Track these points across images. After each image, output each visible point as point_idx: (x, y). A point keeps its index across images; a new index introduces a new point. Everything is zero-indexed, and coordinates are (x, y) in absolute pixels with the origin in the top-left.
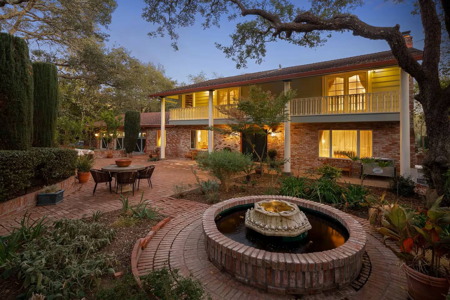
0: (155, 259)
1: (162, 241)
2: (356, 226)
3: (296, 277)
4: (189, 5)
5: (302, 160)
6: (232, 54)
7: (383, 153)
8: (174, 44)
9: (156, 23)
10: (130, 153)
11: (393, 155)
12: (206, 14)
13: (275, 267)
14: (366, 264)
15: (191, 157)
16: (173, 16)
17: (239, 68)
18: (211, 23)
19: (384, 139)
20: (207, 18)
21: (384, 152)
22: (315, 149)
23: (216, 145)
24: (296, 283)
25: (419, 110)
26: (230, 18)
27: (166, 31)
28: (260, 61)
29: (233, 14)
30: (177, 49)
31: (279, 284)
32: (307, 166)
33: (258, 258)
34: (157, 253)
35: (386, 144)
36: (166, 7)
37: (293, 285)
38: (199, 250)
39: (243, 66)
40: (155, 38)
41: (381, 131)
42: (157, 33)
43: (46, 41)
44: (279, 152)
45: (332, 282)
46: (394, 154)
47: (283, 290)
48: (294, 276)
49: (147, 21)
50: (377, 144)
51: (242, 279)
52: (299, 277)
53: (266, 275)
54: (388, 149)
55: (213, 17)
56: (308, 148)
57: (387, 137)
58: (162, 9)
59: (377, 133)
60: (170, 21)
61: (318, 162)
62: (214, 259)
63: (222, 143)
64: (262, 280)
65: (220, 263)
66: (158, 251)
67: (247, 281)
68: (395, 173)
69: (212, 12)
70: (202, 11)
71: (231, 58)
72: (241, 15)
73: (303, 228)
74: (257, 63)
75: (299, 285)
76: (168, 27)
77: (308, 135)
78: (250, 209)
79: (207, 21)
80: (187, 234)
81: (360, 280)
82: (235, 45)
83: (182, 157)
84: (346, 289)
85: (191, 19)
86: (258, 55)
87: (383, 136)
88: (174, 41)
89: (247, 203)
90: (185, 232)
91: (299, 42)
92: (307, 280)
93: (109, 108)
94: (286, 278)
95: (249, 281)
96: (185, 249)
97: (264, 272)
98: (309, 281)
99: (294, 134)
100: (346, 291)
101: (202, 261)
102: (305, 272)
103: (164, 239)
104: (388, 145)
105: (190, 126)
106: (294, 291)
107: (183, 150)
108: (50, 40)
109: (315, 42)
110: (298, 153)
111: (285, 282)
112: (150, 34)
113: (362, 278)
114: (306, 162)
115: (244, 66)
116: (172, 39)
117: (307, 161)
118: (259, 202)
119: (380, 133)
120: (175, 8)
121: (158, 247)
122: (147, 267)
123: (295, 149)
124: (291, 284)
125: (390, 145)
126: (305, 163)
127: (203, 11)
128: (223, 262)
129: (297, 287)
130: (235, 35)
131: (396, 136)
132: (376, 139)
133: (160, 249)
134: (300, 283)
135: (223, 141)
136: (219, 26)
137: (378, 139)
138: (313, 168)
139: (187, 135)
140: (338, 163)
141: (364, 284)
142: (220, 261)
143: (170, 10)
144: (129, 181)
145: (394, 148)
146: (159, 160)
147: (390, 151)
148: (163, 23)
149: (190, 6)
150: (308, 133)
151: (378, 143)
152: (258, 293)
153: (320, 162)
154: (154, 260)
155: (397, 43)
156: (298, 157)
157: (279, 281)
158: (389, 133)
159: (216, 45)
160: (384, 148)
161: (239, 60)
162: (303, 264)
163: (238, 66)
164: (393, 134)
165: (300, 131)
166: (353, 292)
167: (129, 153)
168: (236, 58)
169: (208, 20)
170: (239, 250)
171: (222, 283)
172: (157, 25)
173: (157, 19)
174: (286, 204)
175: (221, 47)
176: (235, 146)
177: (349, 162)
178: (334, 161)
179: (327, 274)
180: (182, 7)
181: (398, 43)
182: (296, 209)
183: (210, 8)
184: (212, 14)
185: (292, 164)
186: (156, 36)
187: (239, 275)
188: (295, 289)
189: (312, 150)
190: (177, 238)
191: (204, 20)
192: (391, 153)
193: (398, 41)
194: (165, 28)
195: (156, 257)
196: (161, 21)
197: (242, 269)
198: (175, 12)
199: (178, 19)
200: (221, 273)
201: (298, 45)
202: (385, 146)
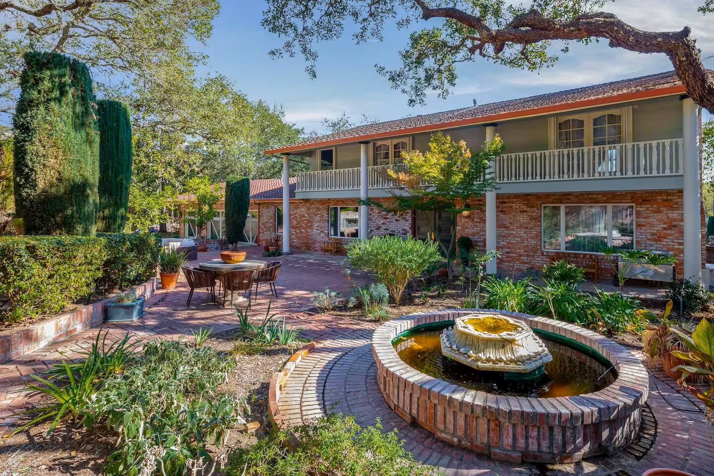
0: (303, 404)
1: (309, 378)
2: (626, 357)
3: (539, 434)
4: (334, 6)
5: (515, 255)
6: (403, 82)
7: (652, 243)
8: (310, 67)
9: (282, 35)
10: (234, 244)
11: (669, 245)
12: (360, 19)
13: (504, 418)
14: (646, 418)
15: (331, 250)
16: (309, 23)
17: (413, 105)
18: (368, 33)
19: (655, 220)
20: (363, 25)
21: (655, 240)
22: (536, 236)
23: (372, 231)
24: (539, 445)
25: (710, 172)
26: (400, 24)
27: (297, 48)
28: (444, 94)
29: (405, 18)
30: (315, 76)
31: (510, 446)
32: (521, 265)
33: (475, 403)
34: (304, 396)
35: (658, 229)
36: (298, 8)
37: (533, 447)
38: (369, 392)
39: (418, 102)
40: (280, 57)
41: (649, 206)
42: (283, 51)
43: (104, 68)
44: (475, 241)
45: (597, 445)
46: (671, 243)
47: (518, 456)
48: (536, 434)
49: (270, 31)
50: (643, 228)
51: (448, 437)
52: (543, 435)
53: (489, 430)
54: (662, 235)
55: (373, 23)
56: (524, 235)
57: (659, 216)
58: (292, 13)
59: (642, 209)
60: (305, 32)
61: (543, 257)
62: (398, 406)
63: (381, 227)
64: (482, 439)
65: (408, 412)
66: (305, 393)
67: (456, 440)
68: (674, 275)
69: (371, 15)
70: (355, 14)
71: (400, 90)
72: (419, 20)
73: (540, 359)
74: (441, 96)
75: (544, 449)
76: (300, 41)
77: (524, 213)
78: (448, 329)
79: (362, 30)
80: (346, 367)
81: (641, 444)
82: (407, 68)
83: (317, 251)
84: (619, 457)
85: (337, 27)
86: (442, 83)
87: (652, 215)
88: (309, 63)
89: (438, 321)
90: (342, 364)
91: (511, 62)
92: (557, 440)
93: (198, 173)
94: (523, 435)
95: (460, 441)
96: (347, 391)
97: (486, 426)
98: (560, 442)
99: (501, 211)
100: (621, 460)
101: (377, 409)
102: (553, 427)
103: (311, 375)
104: (660, 229)
105: (329, 199)
106: (535, 457)
107: (319, 238)
108: (110, 67)
109: (538, 60)
110: (507, 243)
111: (521, 443)
112: (273, 53)
113: (643, 440)
114: (522, 258)
115: (422, 101)
116: (307, 60)
117: (522, 256)
118: (463, 318)
119: (647, 209)
120: (313, 11)
121: (304, 387)
122: (292, 417)
123: (504, 236)
124: (530, 445)
125: (664, 229)
126: (520, 259)
127: (357, 14)
128: (414, 411)
129: (539, 451)
130: (407, 52)
131: (675, 215)
132: (641, 220)
133: (307, 390)
134: (545, 444)
135: (383, 224)
136: (381, 39)
137: (644, 220)
138: (532, 268)
139: (324, 216)
140: (575, 259)
141: (648, 450)
142: (409, 409)
143: (305, 13)
144: (244, 286)
145: (670, 235)
146: (280, 254)
147: (665, 240)
148: (293, 35)
149: (337, 7)
150: (525, 209)
151: (644, 226)
152: (476, 460)
153: (545, 257)
154: (301, 406)
155: (684, 59)
156: (508, 250)
157: (510, 441)
158: (663, 209)
159: (376, 68)
160: (654, 234)
161: (413, 92)
162: (551, 414)
163: (411, 101)
164: (670, 212)
165: (511, 207)
166: (631, 461)
167: (232, 244)
168: (408, 89)
169: (364, 29)
170: (442, 390)
171: (415, 443)
172: (284, 39)
173: (284, 29)
174: (508, 322)
175: (385, 71)
176: (403, 232)
177: (594, 257)
178: (569, 256)
179: (588, 431)
180: (323, 8)
181: (687, 57)
182: (524, 328)
183: (368, 9)
184: (370, 19)
185: (498, 261)
186: (283, 55)
187: (442, 432)
188: (537, 453)
189: (532, 238)
190: (331, 374)
191: (357, 28)
192: (665, 243)
193: (686, 55)
194: (296, 43)
195: (304, 402)
196: (290, 31)
197: (447, 421)
198: (313, 18)
199: (315, 28)
200: (412, 428)
201: (508, 66)
202: (655, 231)
